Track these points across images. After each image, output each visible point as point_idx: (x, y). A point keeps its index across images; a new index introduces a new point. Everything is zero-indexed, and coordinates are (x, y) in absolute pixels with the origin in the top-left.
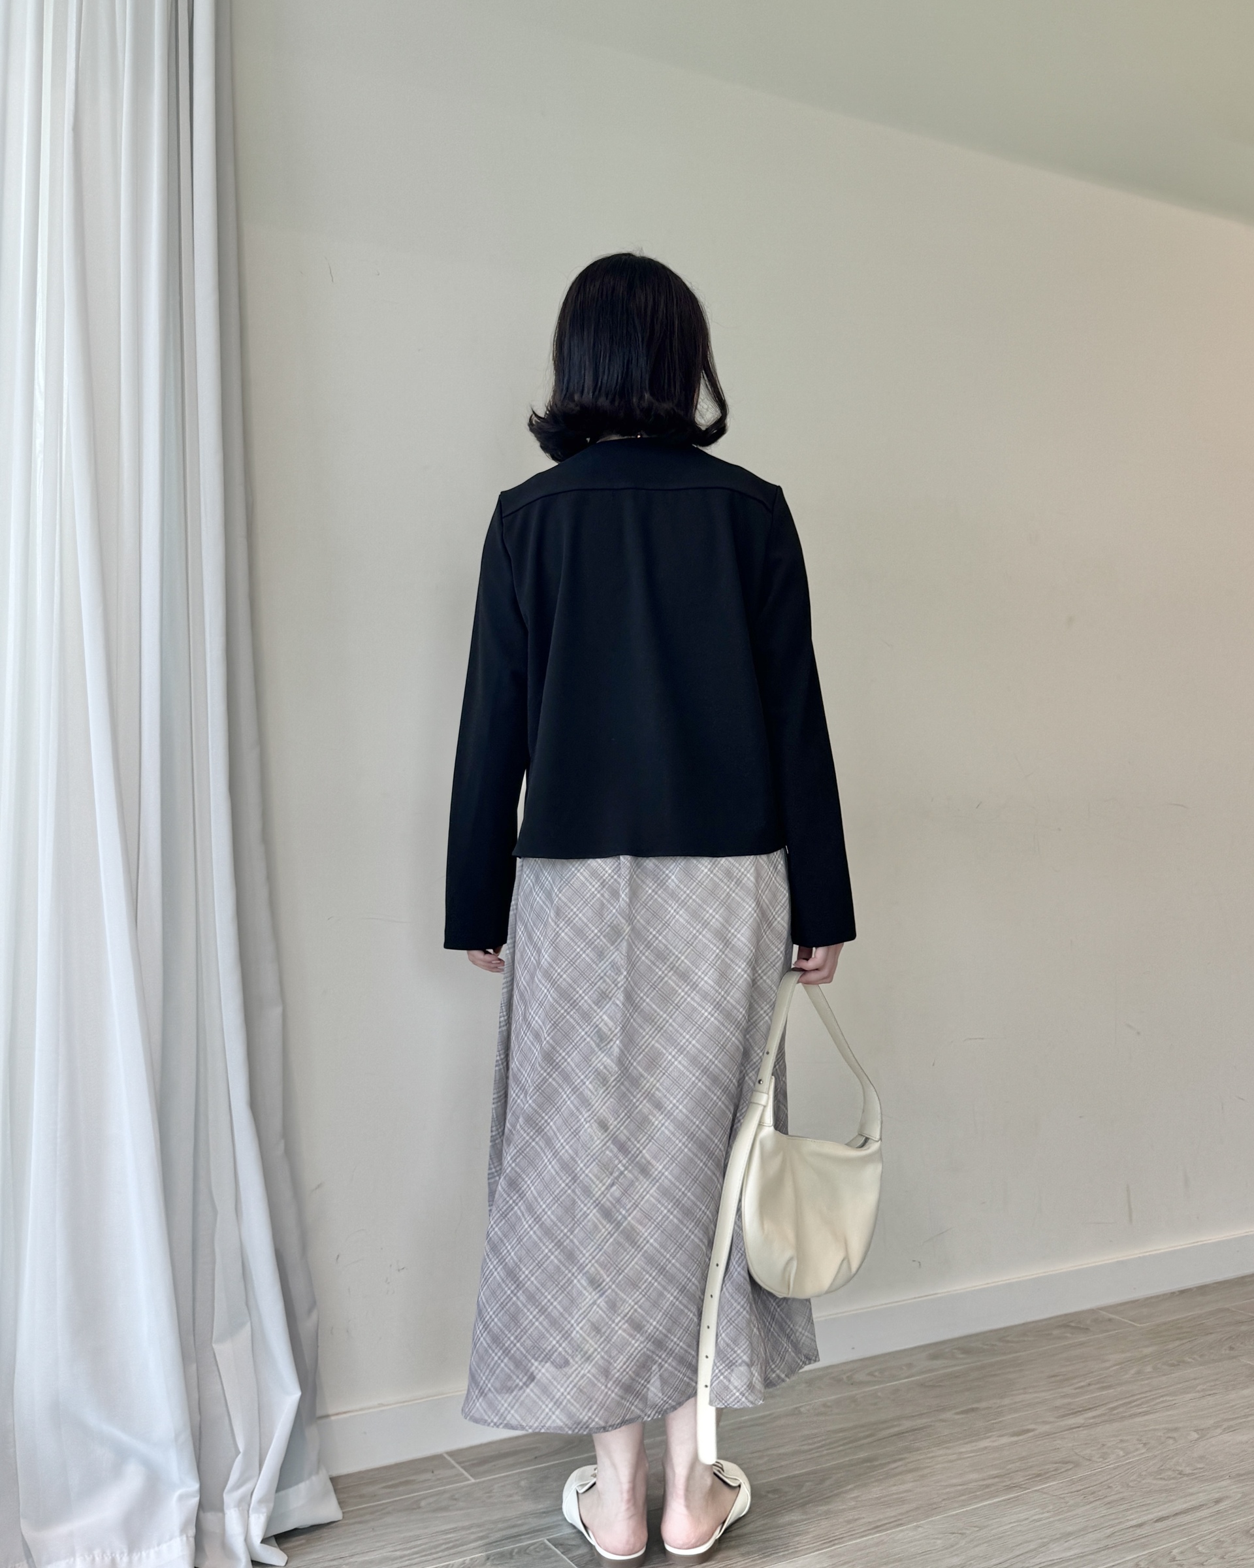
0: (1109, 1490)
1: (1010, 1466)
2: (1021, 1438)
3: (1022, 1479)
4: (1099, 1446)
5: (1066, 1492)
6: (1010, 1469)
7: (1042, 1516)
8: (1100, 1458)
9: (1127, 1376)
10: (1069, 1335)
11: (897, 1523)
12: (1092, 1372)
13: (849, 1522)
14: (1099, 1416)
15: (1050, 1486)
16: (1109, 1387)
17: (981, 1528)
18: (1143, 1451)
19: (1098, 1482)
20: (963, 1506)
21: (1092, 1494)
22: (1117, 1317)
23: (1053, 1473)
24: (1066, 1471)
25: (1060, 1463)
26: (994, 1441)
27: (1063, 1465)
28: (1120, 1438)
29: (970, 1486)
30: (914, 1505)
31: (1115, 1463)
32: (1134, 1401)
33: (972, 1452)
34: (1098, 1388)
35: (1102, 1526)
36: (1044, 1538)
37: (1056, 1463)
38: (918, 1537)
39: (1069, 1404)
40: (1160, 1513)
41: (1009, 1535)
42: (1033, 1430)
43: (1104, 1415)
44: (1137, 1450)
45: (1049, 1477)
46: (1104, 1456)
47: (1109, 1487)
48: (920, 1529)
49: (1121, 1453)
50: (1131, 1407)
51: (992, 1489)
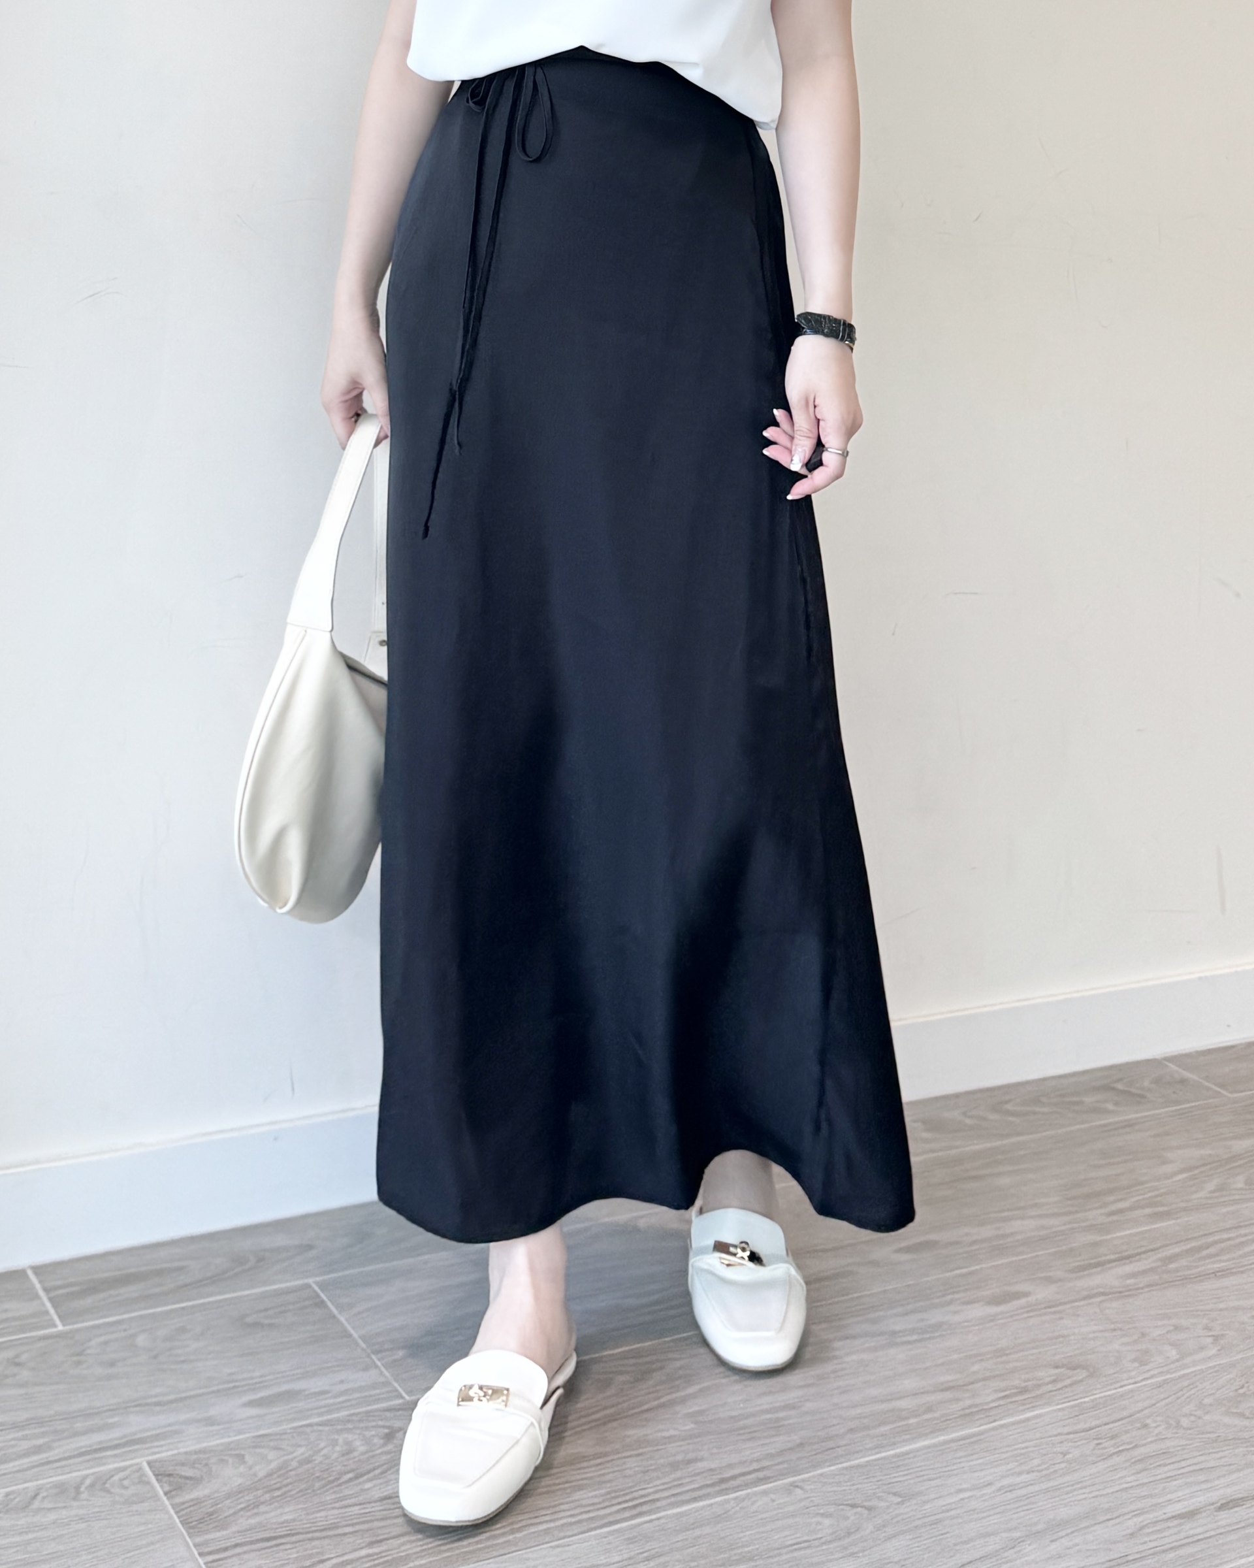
0: (1144, 1431)
1: (976, 1367)
2: (1002, 1308)
3: (990, 1399)
4: (1135, 1337)
5: (1067, 1429)
6: (974, 1373)
7: (1018, 1480)
8: (1134, 1361)
9: (1201, 1194)
10: (1110, 1106)
11: (761, 1475)
12: (1142, 1183)
13: (675, 1466)
14: (1145, 1272)
15: (1040, 1416)
16: (1167, 1215)
17: (906, 1497)
18: (1214, 1351)
19: (1125, 1413)
20: (879, 1447)
21: (1112, 1438)
22: (1195, 1077)
23: (1050, 1387)
24: (1071, 1385)
25: (1063, 1366)
26: (955, 1313)
27: (1070, 1373)
28: (1174, 1321)
29: (902, 1404)
30: (796, 1438)
31: (1161, 1373)
32: (1208, 1246)
33: (913, 1331)
34: (1150, 1216)
35: (1125, 1510)
36: (1015, 1528)
37: (1057, 1367)
38: (791, 1508)
39: (1096, 1244)
40: (1229, 1491)
41: (953, 1518)
42: (1026, 1294)
43: (1152, 1270)
44: (1202, 1348)
45: (1040, 1396)
46: (1142, 1359)
47: (1146, 1426)
48: (798, 1491)
49: (1173, 1354)
50: (1204, 1258)
51: (937, 1415)
